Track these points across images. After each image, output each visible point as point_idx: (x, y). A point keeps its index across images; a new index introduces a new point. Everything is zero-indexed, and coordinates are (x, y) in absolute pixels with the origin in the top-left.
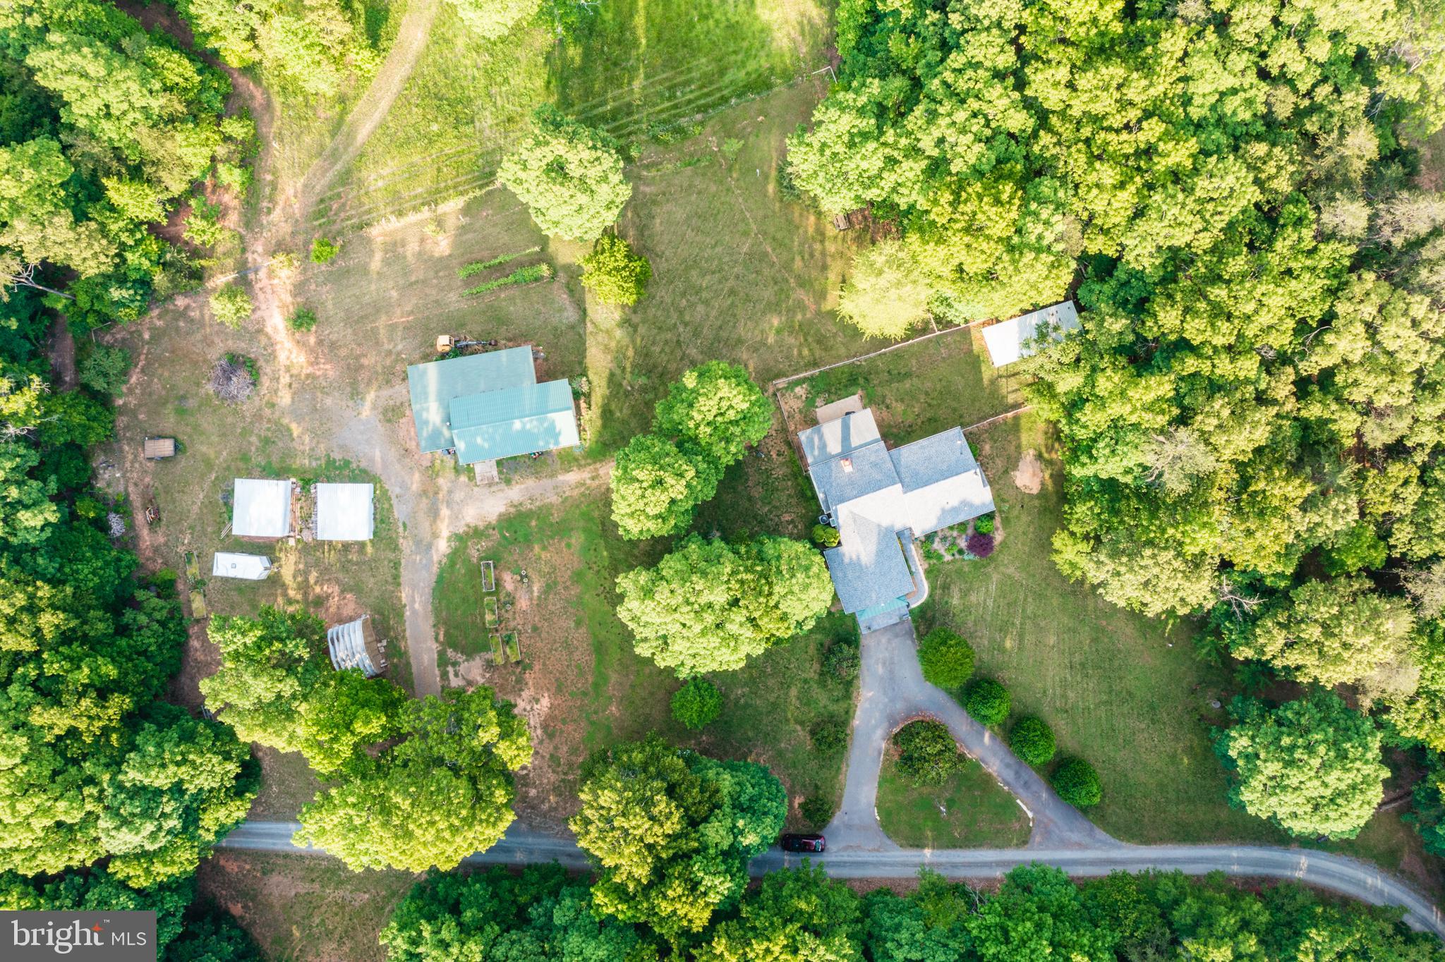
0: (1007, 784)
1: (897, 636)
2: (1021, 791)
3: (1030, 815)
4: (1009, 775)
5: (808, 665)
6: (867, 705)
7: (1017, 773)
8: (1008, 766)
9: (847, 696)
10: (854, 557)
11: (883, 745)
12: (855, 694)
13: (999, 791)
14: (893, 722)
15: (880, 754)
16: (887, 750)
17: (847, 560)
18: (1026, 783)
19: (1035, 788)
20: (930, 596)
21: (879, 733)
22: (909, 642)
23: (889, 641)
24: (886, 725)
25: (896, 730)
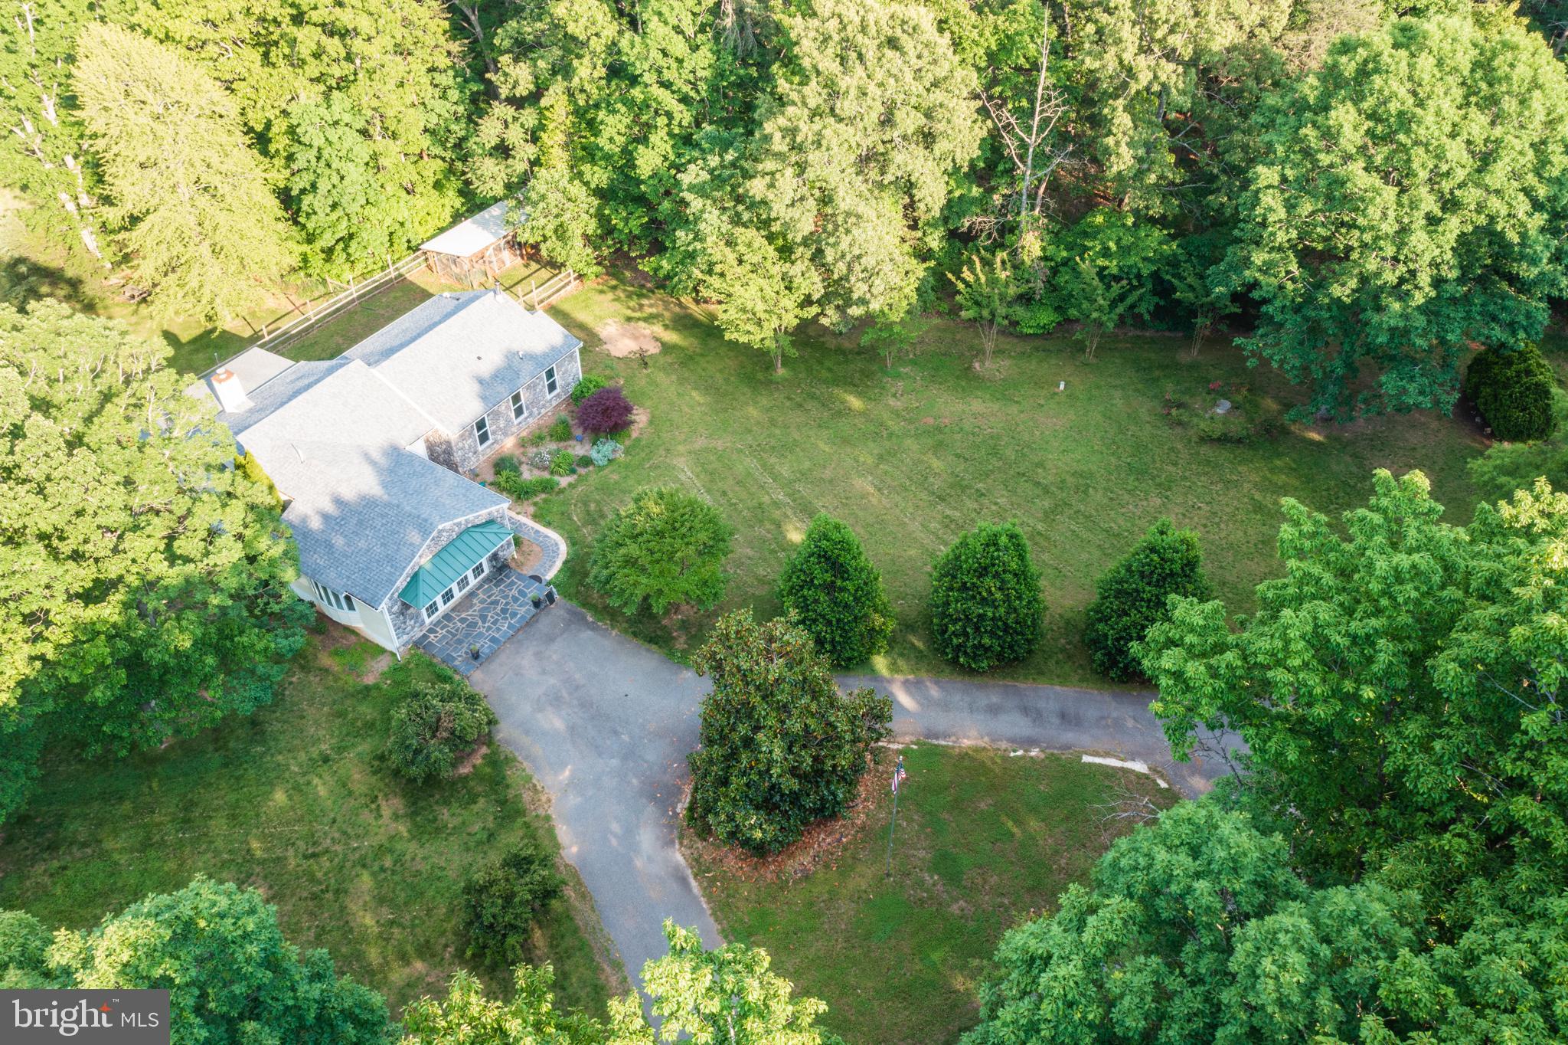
0: (1029, 742)
1: (550, 639)
2: (1069, 736)
3: (1139, 767)
4: (1014, 724)
5: (366, 817)
6: (573, 800)
7: (1025, 711)
8: (994, 710)
9: (510, 811)
10: (330, 508)
11: (678, 856)
12: (527, 796)
13: (1028, 770)
14: (661, 796)
15: (683, 881)
16: (696, 862)
17: (316, 524)
18: (1063, 716)
19: (1091, 713)
20: (573, 542)
21: (647, 838)
22: (587, 634)
23: (538, 655)
24: (651, 810)
25: (681, 808)
